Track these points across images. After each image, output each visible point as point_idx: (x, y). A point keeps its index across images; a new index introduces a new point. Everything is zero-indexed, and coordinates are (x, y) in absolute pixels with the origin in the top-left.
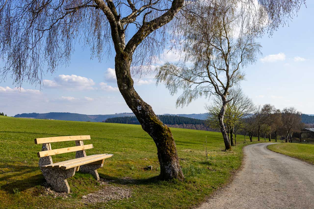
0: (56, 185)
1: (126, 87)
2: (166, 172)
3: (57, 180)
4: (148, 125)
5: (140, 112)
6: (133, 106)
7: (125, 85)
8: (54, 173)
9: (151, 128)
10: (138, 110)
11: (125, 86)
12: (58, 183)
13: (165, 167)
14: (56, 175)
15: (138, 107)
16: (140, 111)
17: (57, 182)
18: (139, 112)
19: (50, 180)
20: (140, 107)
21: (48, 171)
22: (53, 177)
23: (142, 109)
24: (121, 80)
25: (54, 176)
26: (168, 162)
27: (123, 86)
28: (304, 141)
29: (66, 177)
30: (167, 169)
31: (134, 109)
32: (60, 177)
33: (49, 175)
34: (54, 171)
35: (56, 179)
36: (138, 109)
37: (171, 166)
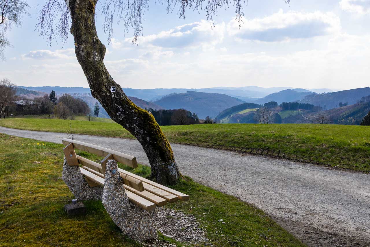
0: (139, 232)
1: (97, 58)
2: (171, 174)
3: (139, 223)
4: (130, 113)
5: (115, 95)
6: (104, 86)
7: (96, 53)
8: (134, 212)
9: (136, 118)
10: (111, 93)
11: (95, 55)
12: (142, 227)
13: (169, 167)
14: (138, 215)
15: (111, 88)
16: (114, 93)
17: (139, 227)
18: (113, 96)
19: (128, 227)
20: (114, 88)
21: (124, 212)
22: (133, 220)
23: (116, 91)
24: (89, 45)
25: (135, 218)
26: (171, 161)
27: (93, 54)
28: (12, 115)
29: (153, 214)
30: (171, 170)
31: (105, 91)
32: (145, 216)
33: (126, 219)
34: (134, 209)
35: (138, 221)
36: (111, 91)
37: (174, 166)
